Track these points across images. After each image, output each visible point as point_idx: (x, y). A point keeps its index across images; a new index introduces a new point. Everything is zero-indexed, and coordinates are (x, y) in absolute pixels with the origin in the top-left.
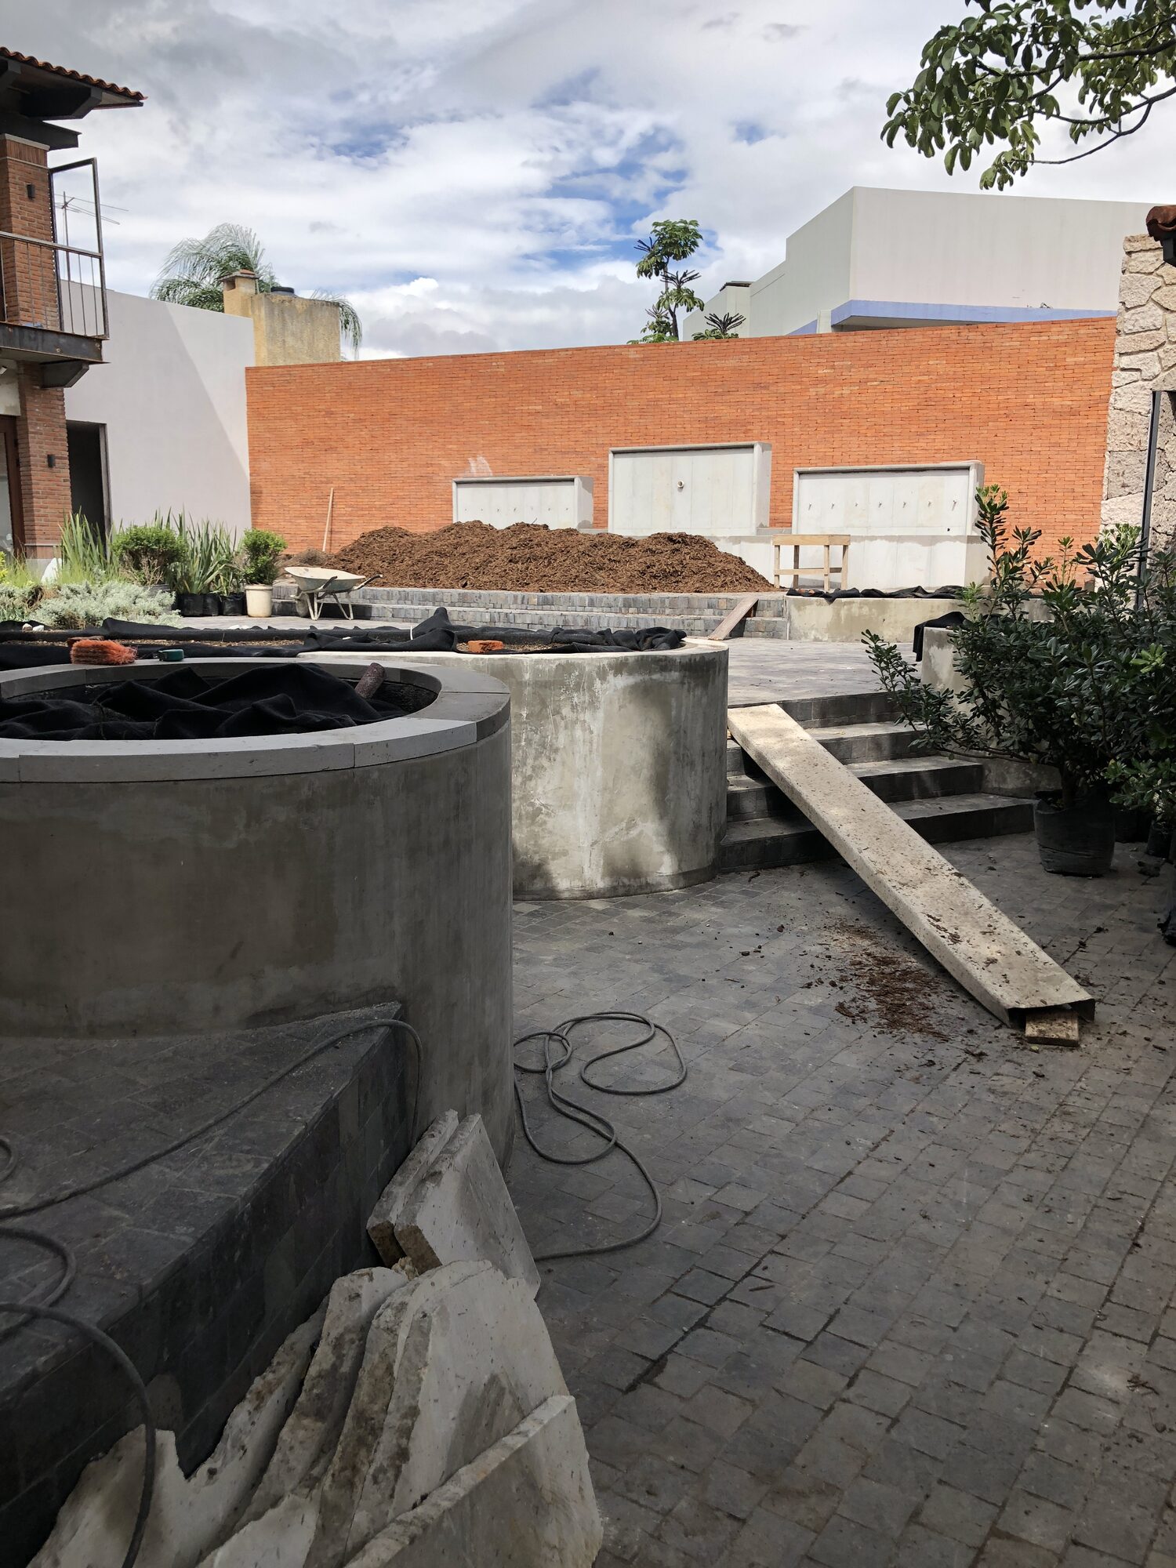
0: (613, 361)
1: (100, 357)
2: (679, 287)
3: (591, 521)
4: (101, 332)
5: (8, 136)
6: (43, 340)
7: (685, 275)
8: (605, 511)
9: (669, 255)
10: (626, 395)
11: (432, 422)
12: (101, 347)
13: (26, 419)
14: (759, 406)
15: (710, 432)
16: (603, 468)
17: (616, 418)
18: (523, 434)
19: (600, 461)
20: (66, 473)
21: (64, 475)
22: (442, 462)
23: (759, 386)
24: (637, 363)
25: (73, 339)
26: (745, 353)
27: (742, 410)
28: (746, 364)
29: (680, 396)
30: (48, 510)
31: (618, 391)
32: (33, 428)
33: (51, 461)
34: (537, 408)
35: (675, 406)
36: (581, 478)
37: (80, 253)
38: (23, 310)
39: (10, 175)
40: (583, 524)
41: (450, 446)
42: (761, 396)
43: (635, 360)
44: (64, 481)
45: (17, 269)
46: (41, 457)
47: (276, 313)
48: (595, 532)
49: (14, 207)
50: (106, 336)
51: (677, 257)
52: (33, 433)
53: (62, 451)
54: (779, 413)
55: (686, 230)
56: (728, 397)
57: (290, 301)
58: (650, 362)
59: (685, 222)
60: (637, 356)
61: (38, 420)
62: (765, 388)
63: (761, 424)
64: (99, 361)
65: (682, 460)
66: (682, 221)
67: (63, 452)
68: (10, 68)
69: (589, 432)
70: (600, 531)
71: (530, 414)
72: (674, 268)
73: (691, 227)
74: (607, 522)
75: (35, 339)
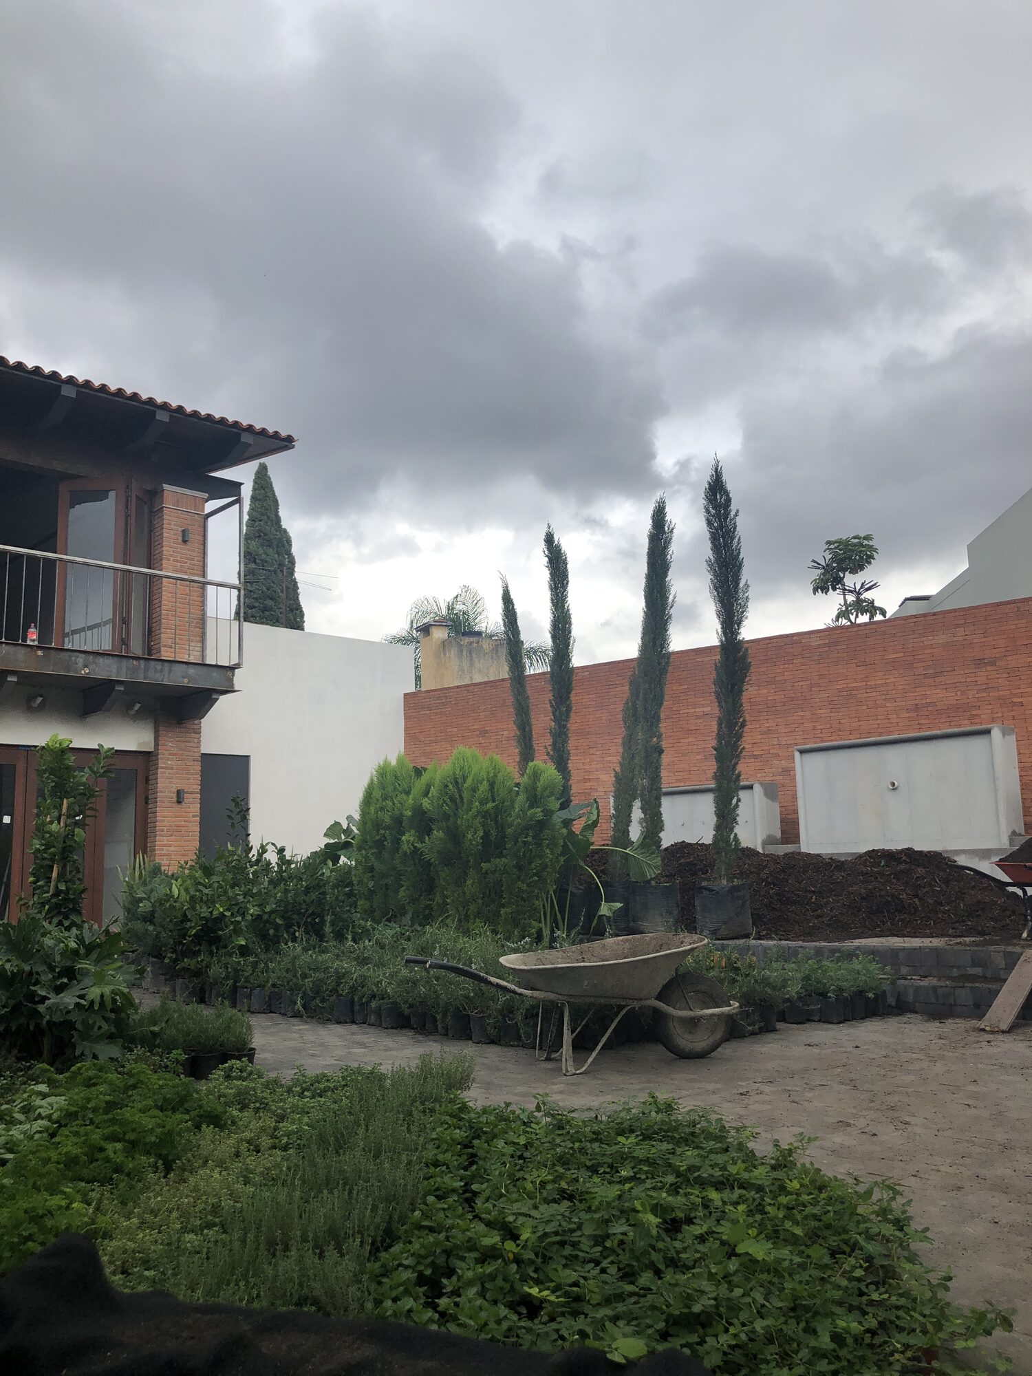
0: (791, 650)
1: (232, 685)
2: (858, 598)
3: (778, 835)
4: (234, 661)
5: (166, 486)
6: (170, 671)
7: (863, 585)
8: (795, 823)
9: (844, 570)
10: (811, 687)
11: (588, 733)
12: (233, 675)
13: (157, 755)
14: (984, 687)
15: (923, 722)
16: (789, 772)
17: (801, 714)
18: (690, 740)
19: (784, 764)
20: (196, 808)
21: (193, 810)
22: (601, 777)
23: (981, 663)
24: (821, 650)
25: (205, 669)
26: (958, 626)
27: (963, 693)
28: (961, 638)
29: (880, 682)
30: (172, 849)
31: (801, 683)
32: (164, 763)
33: (180, 797)
34: (705, 709)
35: (874, 694)
36: (761, 784)
37: (218, 585)
38: (165, 646)
39: (165, 521)
40: (769, 841)
41: (609, 758)
42: (986, 674)
43: (819, 646)
44: (193, 816)
45: (163, 607)
46: (171, 792)
47: (464, 653)
48: (782, 850)
49: (166, 550)
50: (238, 666)
51: (854, 571)
52: (162, 768)
53: (193, 785)
54: (1014, 692)
55: (861, 545)
56: (942, 679)
57: (478, 643)
58: (838, 647)
59: (860, 538)
60: (822, 642)
61: (170, 754)
62: (993, 663)
63: (990, 707)
64: (230, 690)
65: (893, 755)
66: (855, 538)
67: (194, 787)
68: (158, 417)
69: (768, 732)
70: (789, 848)
71: (697, 717)
72: (850, 580)
73: (866, 542)
74: (798, 836)
75: (161, 671)
